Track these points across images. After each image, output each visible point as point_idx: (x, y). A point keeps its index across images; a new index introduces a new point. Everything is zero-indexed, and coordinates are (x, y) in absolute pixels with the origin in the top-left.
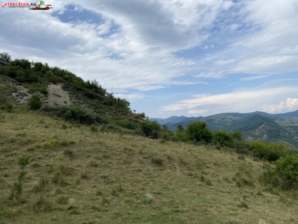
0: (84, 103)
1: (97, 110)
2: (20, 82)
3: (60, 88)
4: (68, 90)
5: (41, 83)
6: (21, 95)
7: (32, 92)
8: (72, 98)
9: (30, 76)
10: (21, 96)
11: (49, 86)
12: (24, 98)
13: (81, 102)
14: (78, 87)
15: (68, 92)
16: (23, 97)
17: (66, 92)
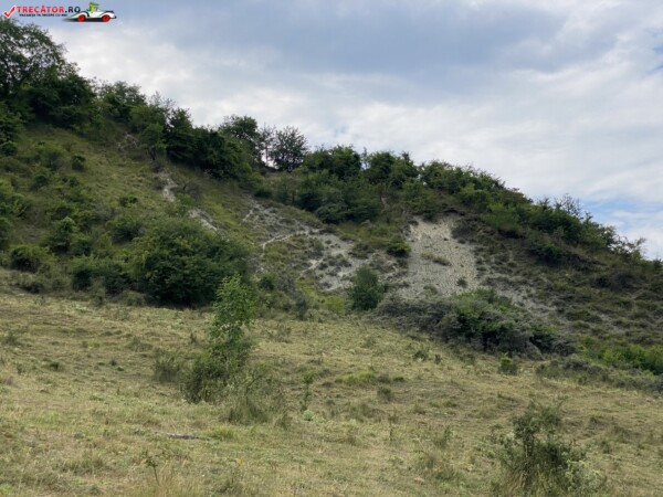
0: (525, 283)
1: (569, 308)
2: (331, 222)
3: (448, 235)
4: (472, 241)
5: (388, 222)
6: (332, 264)
7: (361, 251)
8: (486, 266)
9: (358, 201)
10: (331, 269)
11: (412, 228)
12: (341, 274)
13: (513, 279)
14: (508, 228)
15: (473, 247)
16: (338, 269)
17: (467, 248)
